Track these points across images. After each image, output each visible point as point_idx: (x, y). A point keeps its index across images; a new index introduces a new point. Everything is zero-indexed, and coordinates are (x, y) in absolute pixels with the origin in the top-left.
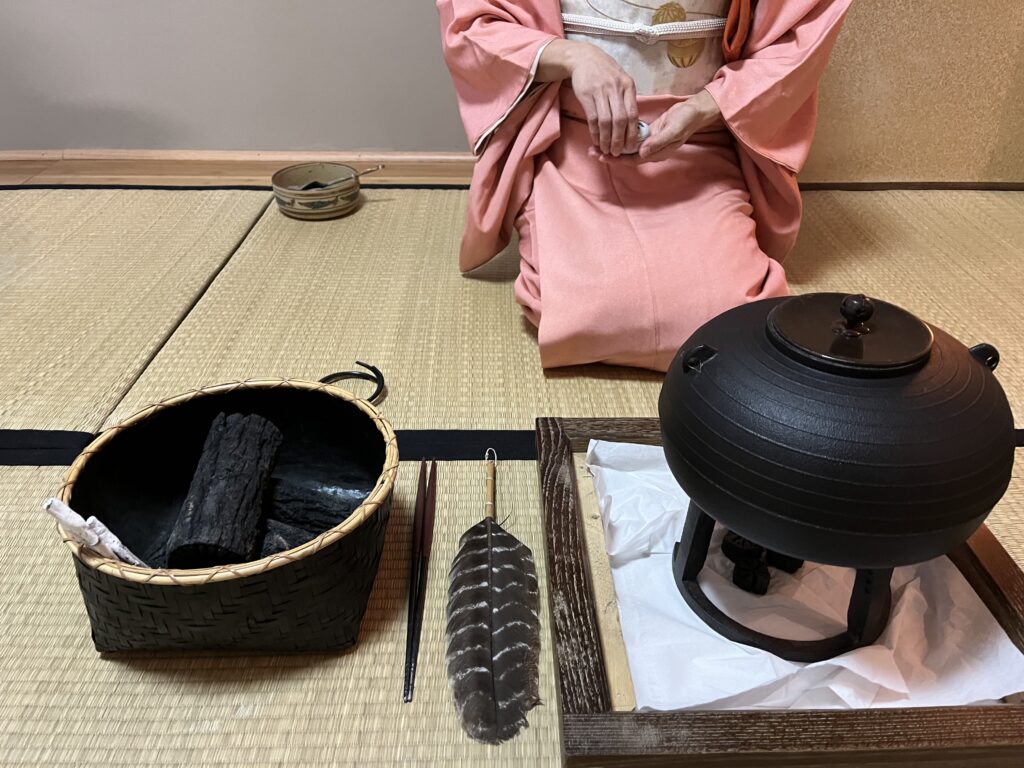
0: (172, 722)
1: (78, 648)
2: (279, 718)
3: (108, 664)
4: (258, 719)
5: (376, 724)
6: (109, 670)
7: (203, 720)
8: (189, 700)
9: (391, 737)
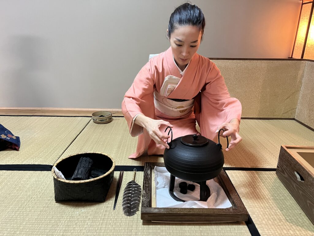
0: (69, 212)
1: (51, 201)
2: (90, 212)
3: (57, 203)
4: (86, 212)
5: (108, 213)
6: (57, 205)
7: (75, 212)
8: (73, 209)
9: (110, 215)
